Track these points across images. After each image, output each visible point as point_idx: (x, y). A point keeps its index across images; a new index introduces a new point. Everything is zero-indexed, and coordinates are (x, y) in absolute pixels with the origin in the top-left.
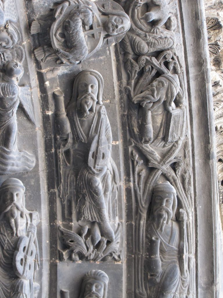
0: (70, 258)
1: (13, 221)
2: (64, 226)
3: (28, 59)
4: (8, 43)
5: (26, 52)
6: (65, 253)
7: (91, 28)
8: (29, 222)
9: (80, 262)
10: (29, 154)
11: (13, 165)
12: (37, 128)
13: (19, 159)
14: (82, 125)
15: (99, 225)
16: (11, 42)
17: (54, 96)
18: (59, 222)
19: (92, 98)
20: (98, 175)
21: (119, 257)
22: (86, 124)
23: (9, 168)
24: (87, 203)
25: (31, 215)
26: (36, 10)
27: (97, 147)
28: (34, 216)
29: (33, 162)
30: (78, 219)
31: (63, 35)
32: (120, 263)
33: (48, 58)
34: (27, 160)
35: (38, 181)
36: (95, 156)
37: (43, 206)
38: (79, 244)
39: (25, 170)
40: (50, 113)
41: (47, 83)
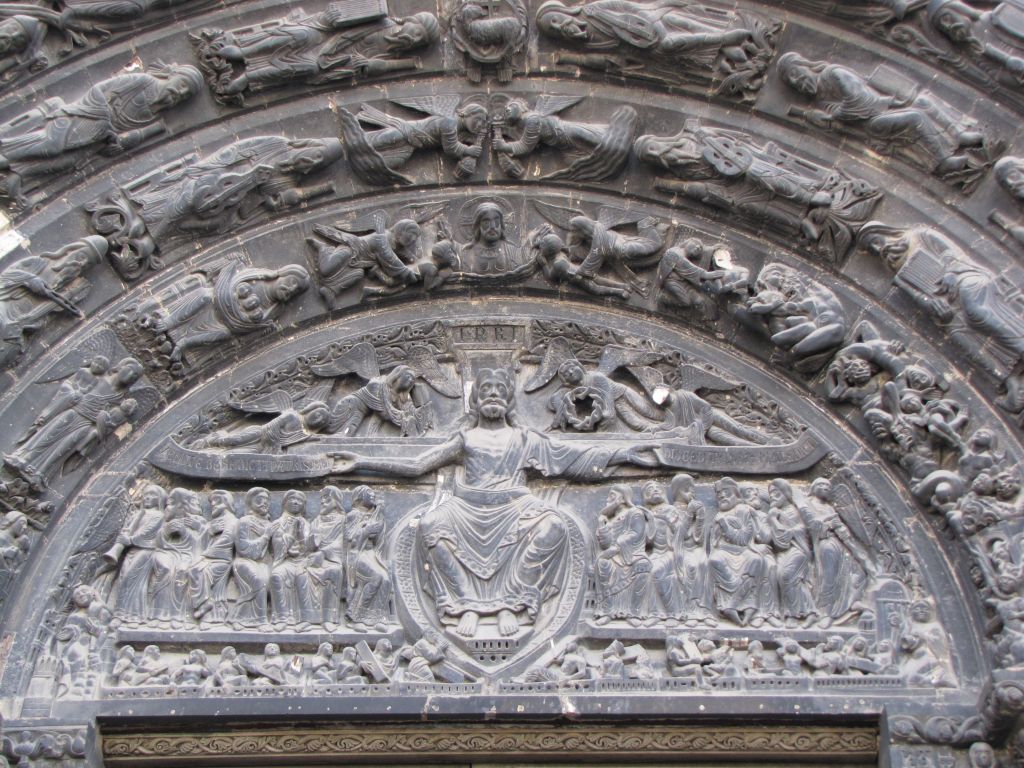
0: (755, 91)
1: (680, 161)
2: (715, 88)
3: (509, 88)
4: (480, 118)
5: (500, 91)
6: (748, 98)
7: (486, 8)
8: (692, 136)
9: (765, 77)
10: (617, 113)
11: (620, 141)
12: (592, 94)
13: (617, 130)
14: (599, 41)
15: (724, 46)
16: (479, 115)
17: (560, 63)
18: (710, 92)
19: (568, 24)
20: (660, 39)
21: (775, 25)
22: (598, 36)
23: (622, 146)
24: (693, 57)
25: (686, 131)
26: (456, 67)
27: (628, 31)
28: (688, 127)
29: (627, 111)
30: (710, 71)
31: (487, 46)
32: (785, 25)
33: (514, 63)
34: (621, 118)
35: (651, 109)
36: (637, 36)
37: (683, 110)
38: (738, 80)
39: (632, 123)
40: (578, 73)
41: (543, 69)
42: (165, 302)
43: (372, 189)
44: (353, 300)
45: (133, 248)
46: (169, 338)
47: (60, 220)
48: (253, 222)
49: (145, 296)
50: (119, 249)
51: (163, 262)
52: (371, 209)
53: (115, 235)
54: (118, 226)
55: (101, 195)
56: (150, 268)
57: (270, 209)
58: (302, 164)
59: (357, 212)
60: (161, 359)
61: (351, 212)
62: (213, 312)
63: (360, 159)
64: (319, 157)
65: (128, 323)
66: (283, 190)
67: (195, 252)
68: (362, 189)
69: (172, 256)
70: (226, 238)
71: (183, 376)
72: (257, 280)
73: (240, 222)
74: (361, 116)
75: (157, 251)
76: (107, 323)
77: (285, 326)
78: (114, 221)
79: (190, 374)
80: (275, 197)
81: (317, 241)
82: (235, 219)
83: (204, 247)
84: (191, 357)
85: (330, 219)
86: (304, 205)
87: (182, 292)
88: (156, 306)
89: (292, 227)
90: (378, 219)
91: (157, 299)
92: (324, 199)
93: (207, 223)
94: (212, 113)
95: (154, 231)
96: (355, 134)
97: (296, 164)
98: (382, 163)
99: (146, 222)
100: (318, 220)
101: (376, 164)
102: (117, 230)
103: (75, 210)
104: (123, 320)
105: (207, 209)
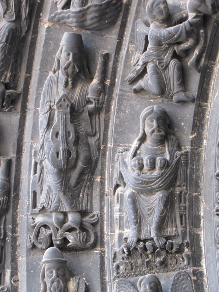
42: (121, 227)
43: (119, 22)
44: (195, 79)
45: (70, 230)
46: (145, 241)
47: (28, 271)
48: (102, 128)
49: (112, 239)
50: (65, 240)
51: (96, 212)
52: (133, 30)
53: (53, 238)
54: (49, 232)
55: (28, 230)
56: (94, 225)
57: (98, 110)
58: (70, 70)
59: (131, 42)
60: (159, 255)
61: (128, 48)
62: (142, 196)
63: (88, 22)
64: (69, 55)
65: (122, 263)
66: (87, 94)
67: (102, 183)
68: (116, 30)
69: (96, 203)
70: (104, 155)
71: (182, 244)
72: (138, 148)
73: (96, 138)
74: (60, 6)
75: (83, 213)
76: (114, 279)
77: (189, 143)
78: (45, 233)
79: (184, 238)
80: (89, 102)
81: (136, 86)
82: (92, 141)
83: (102, 174)
84: (170, 231)
85: (127, 66)
86: (108, 82)
87: (120, 210)
88: (120, 236)
89: (119, 99)
90: (141, 29)
91: (117, 231)
92: (111, 64)
93: (80, 165)
94: (16, 118)
95: (66, 208)
96: (69, 17)
97: (67, 74)
98: (96, 6)
99: (56, 210)
100: (123, 76)
101: (95, 11)
102: (51, 235)
103: (27, 256)
104: (118, 267)
105: (67, 160)
